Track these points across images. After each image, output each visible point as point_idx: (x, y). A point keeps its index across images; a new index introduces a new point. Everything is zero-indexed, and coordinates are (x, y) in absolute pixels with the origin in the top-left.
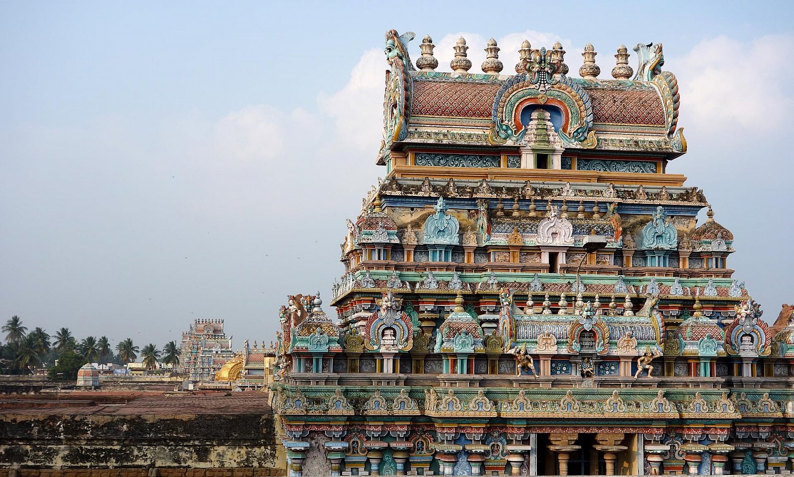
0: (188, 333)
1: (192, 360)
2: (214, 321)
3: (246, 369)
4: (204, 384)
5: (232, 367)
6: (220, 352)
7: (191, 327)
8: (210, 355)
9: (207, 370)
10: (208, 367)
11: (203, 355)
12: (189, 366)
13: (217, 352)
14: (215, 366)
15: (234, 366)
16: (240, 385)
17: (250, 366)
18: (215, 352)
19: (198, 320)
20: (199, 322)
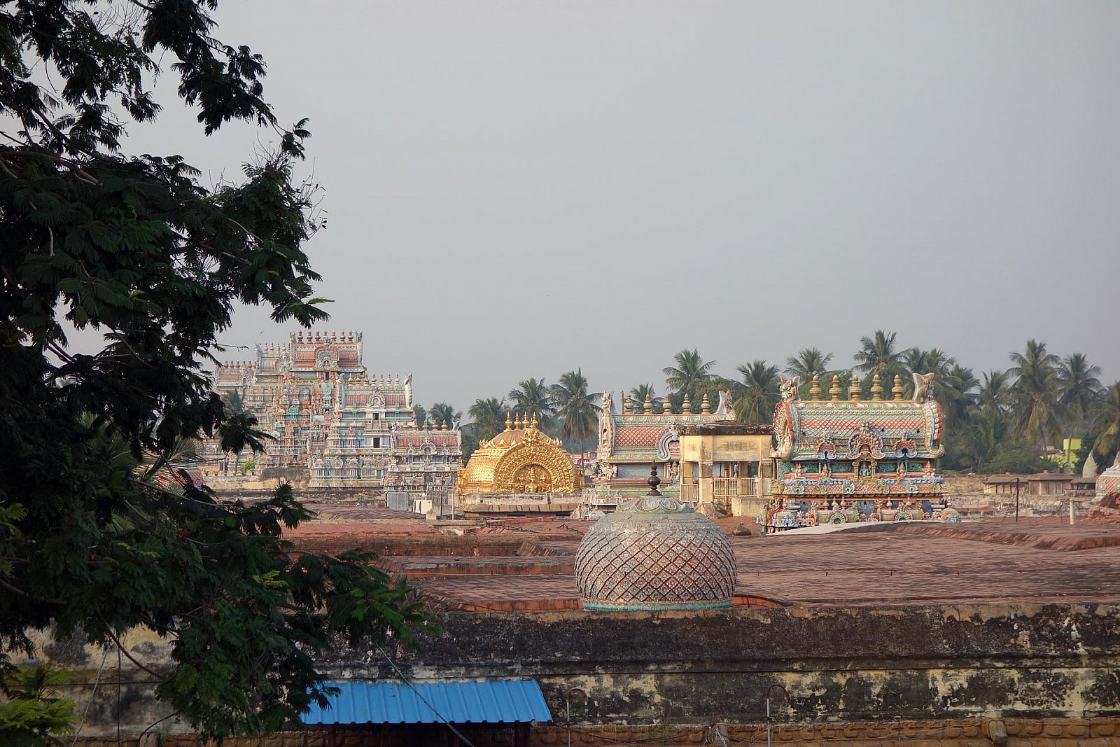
2: (339, 336)
3: (612, 464)
13: (376, 416)
20: (300, 339)
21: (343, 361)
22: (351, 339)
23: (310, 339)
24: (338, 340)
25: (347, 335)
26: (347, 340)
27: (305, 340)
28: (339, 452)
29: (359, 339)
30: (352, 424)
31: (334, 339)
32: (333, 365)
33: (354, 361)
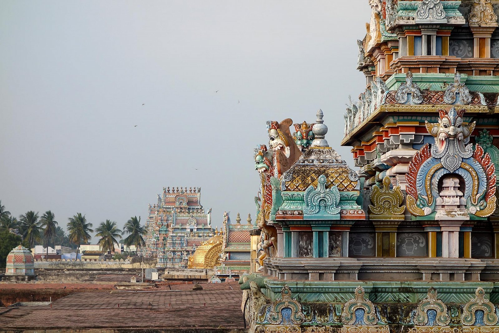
0: (156, 205)
1: (161, 241)
2: (188, 189)
3: (227, 252)
4: (172, 273)
5: (210, 250)
6: (195, 230)
7: (160, 198)
8: (183, 235)
9: (179, 253)
10: (180, 249)
11: (174, 235)
12: (157, 249)
13: (192, 230)
14: (189, 248)
15: (212, 249)
16: (219, 273)
17: (232, 248)
18: (189, 230)
19: (167, 189)
20: (169, 191)
21: (190, 203)
22: (195, 191)
23: (174, 191)
24: (188, 192)
25: (193, 189)
26: (193, 192)
27: (171, 192)
28: (172, 249)
29: (199, 191)
30: (179, 235)
31: (186, 191)
32: (184, 205)
33: (196, 203)
